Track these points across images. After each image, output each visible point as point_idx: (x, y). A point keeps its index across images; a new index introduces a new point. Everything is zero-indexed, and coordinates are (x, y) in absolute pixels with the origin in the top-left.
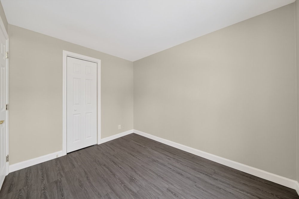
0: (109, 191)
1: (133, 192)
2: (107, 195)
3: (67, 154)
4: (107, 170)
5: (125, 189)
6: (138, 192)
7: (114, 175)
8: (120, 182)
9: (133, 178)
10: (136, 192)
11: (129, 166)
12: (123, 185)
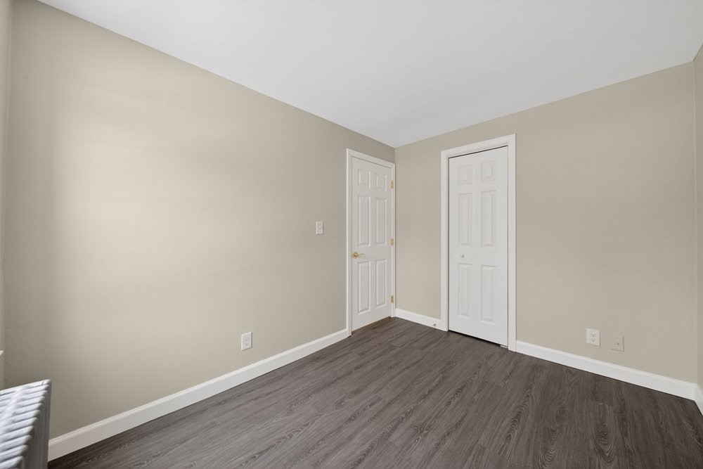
0: (387, 400)
1: (389, 435)
2: (380, 399)
3: (449, 331)
4: (434, 384)
5: (394, 420)
6: (391, 443)
7: (425, 397)
8: (409, 410)
9: (425, 432)
10: (390, 440)
11: (463, 418)
12: (403, 416)
